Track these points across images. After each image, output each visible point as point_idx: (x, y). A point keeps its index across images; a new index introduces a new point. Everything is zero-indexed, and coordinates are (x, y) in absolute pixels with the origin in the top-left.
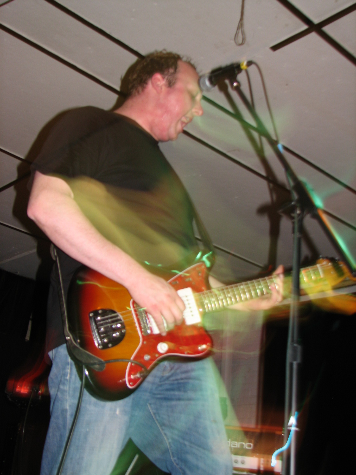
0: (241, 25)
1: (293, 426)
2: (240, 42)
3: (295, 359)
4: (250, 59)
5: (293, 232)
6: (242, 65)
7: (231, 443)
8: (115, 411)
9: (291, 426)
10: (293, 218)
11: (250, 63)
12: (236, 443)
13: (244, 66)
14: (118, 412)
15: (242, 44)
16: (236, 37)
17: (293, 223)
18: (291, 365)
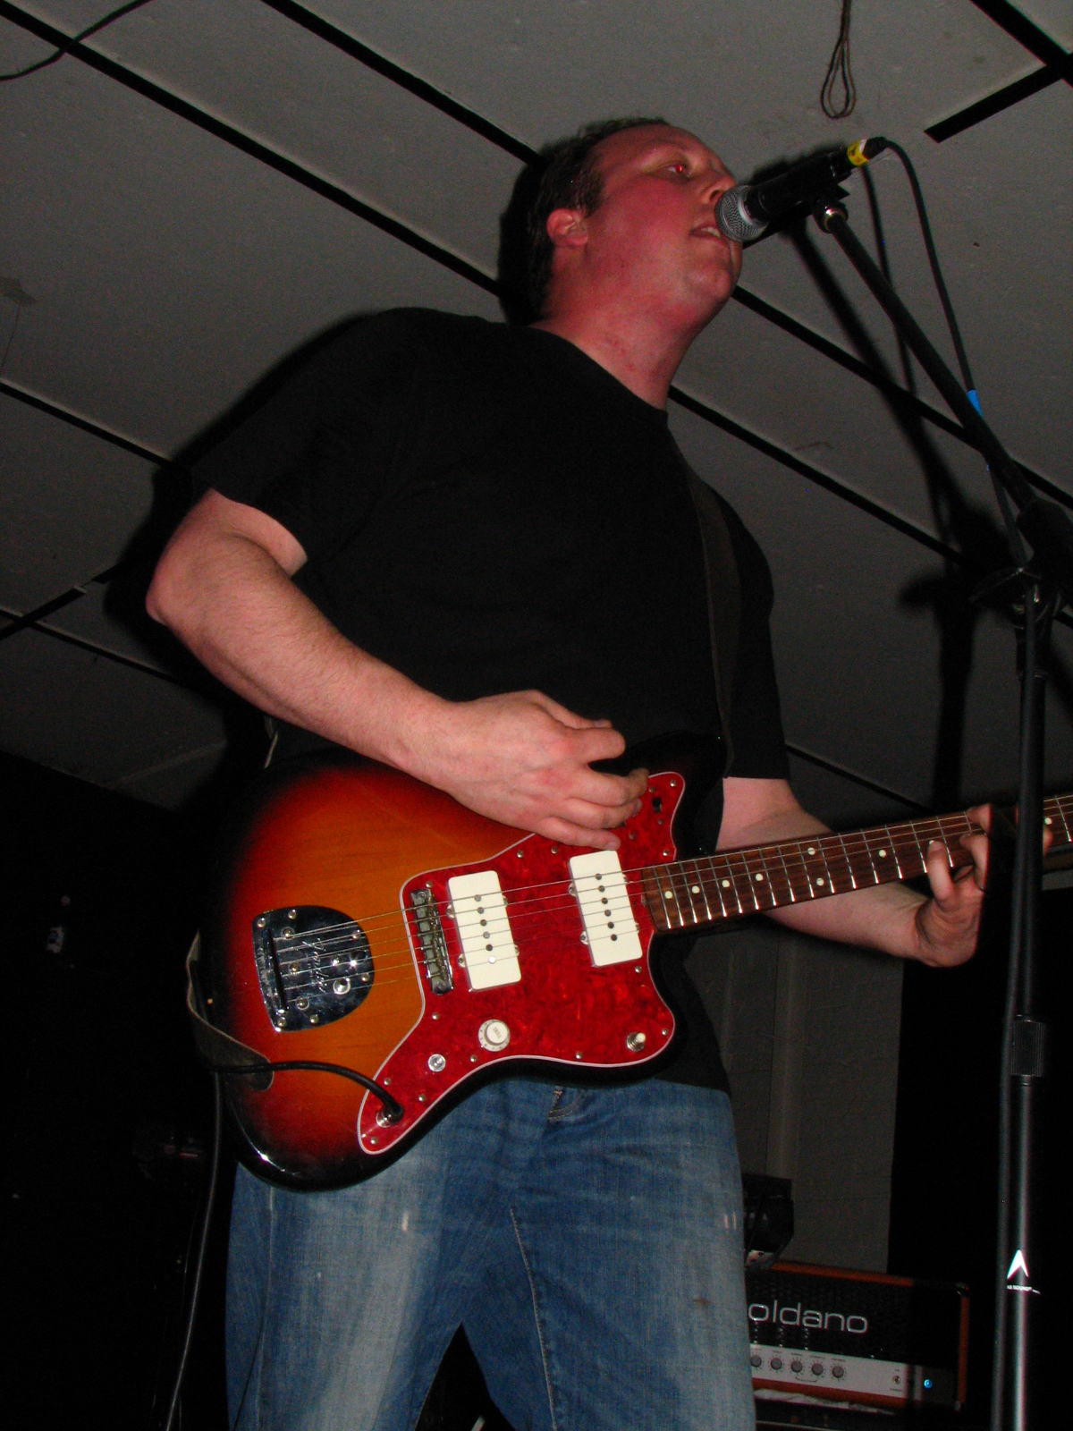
0: (840, 57)
1: (1021, 1280)
2: (839, 107)
3: (1026, 1065)
4: (876, 133)
5: (1021, 664)
6: (853, 153)
7: (802, 1316)
8: (398, 1220)
9: (1014, 1280)
10: (1019, 620)
11: (875, 147)
12: (818, 1316)
13: (857, 155)
14: (405, 1226)
15: (844, 114)
16: (826, 98)
17: (1020, 635)
18: (1016, 1082)
